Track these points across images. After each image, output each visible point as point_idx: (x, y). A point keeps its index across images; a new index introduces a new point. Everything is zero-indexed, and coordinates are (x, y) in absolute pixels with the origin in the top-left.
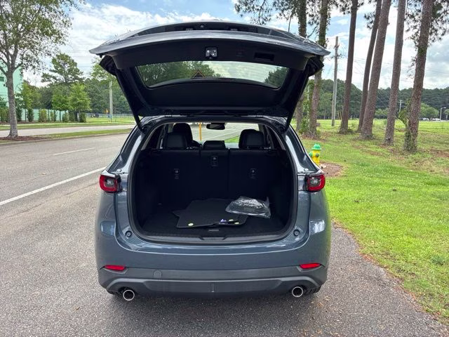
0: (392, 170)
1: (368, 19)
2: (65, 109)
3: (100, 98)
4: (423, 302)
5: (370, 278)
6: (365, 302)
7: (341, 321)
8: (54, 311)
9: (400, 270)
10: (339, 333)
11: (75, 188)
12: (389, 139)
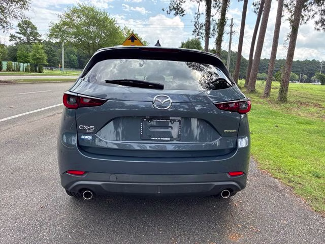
0: (272, 113)
1: (255, 6)
2: (27, 62)
3: (54, 56)
4: (312, 205)
5: (270, 186)
6: (269, 204)
7: (254, 217)
8: (22, 209)
9: (290, 181)
10: (254, 226)
11: (36, 118)
12: (267, 93)
